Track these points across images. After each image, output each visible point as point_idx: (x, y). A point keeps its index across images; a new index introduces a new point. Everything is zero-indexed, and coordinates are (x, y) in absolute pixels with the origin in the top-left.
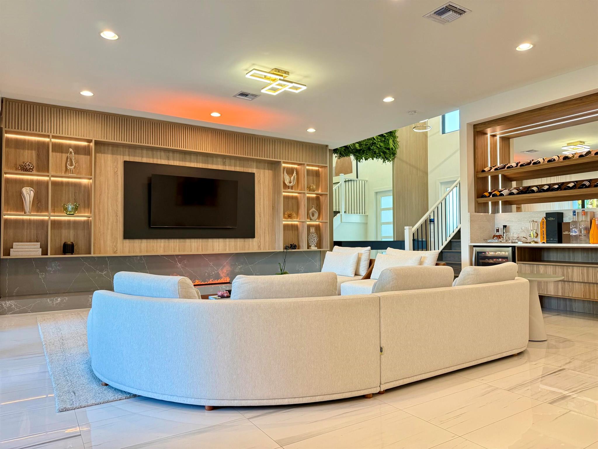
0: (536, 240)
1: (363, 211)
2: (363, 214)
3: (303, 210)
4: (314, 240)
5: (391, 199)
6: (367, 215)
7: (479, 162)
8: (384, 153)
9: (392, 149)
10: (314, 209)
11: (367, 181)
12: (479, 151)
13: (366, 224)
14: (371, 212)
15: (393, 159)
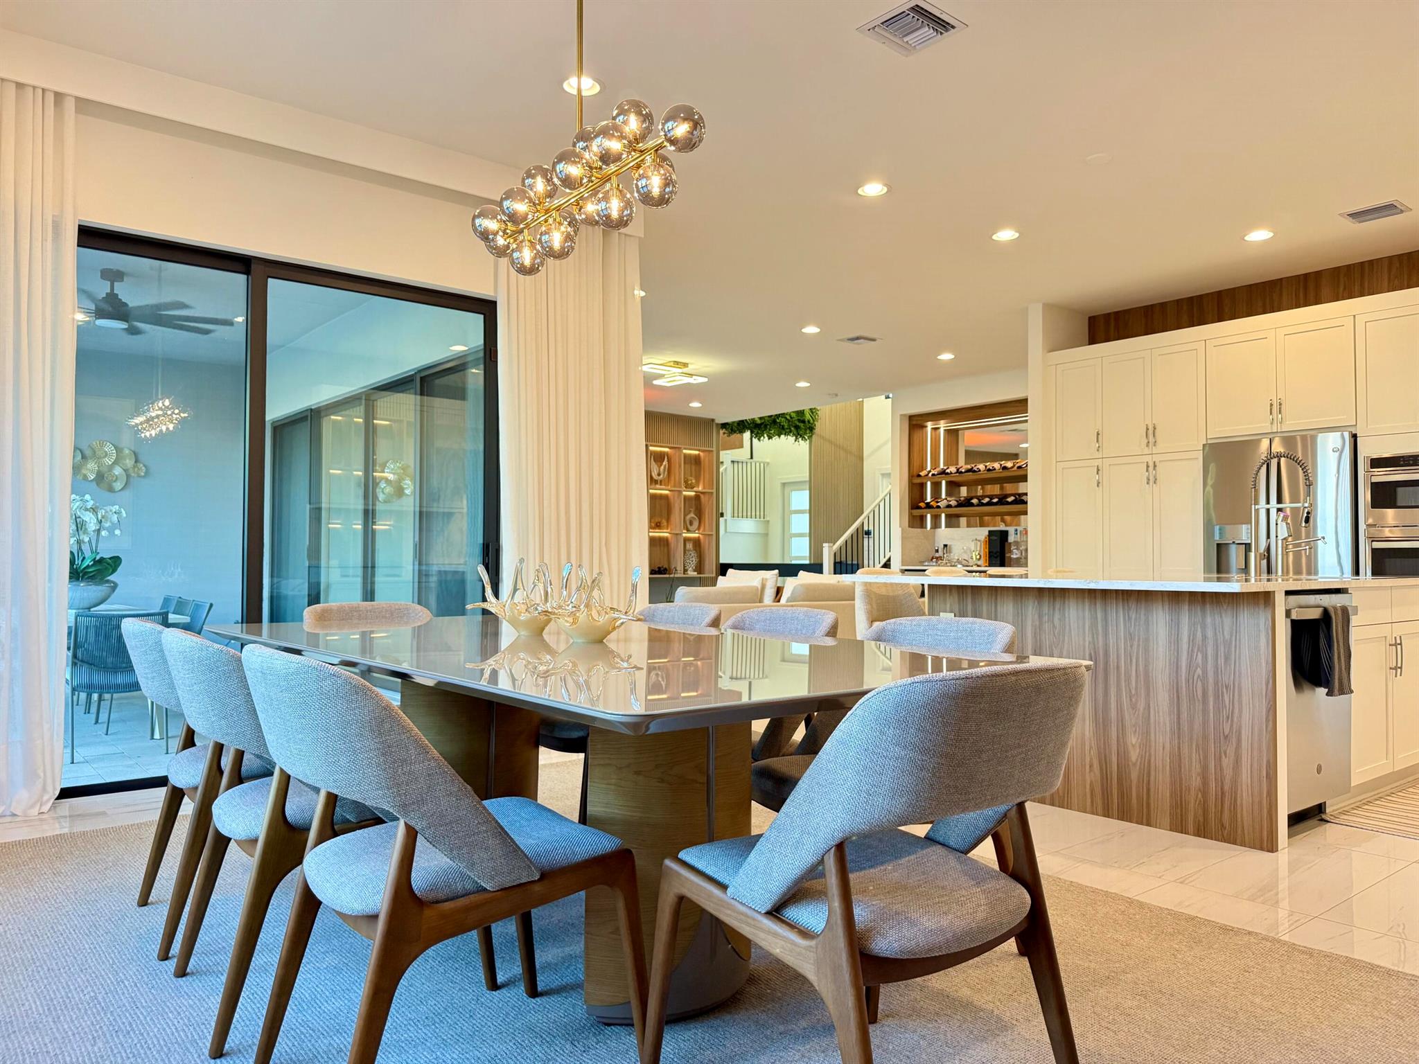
0: (979, 563)
1: (762, 513)
2: (762, 519)
3: (677, 515)
4: (693, 561)
5: (805, 495)
6: (768, 521)
7: (916, 464)
8: (797, 427)
9: (809, 421)
10: (692, 515)
11: (768, 463)
12: (916, 449)
13: (766, 535)
14: (774, 517)
15: (810, 437)
